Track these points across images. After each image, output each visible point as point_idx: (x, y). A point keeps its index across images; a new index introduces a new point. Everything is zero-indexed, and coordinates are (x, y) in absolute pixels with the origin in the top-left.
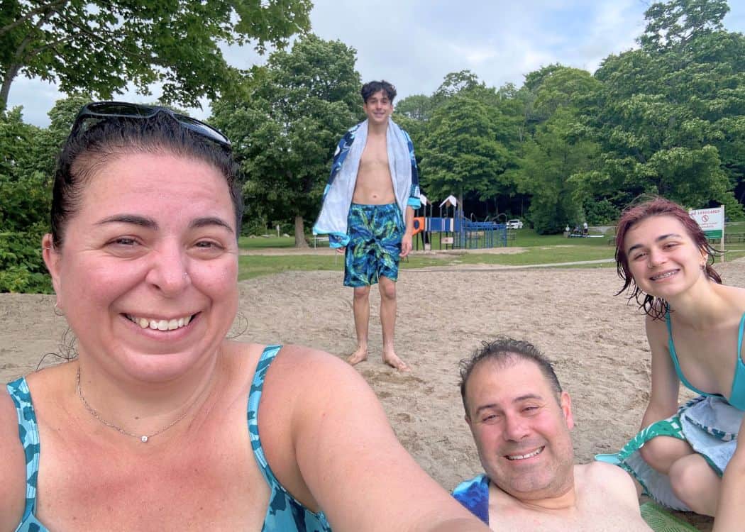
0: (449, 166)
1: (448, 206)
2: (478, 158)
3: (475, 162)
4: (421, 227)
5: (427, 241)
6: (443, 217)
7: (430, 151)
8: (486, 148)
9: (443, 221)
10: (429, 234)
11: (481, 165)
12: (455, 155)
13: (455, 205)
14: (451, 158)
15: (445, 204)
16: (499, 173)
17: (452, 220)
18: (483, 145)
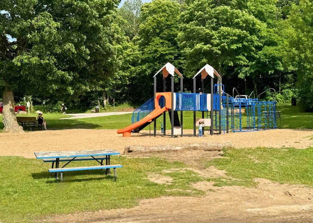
0: (207, 39)
1: (203, 77)
2: (238, 31)
3: (235, 35)
4: (168, 105)
5: (177, 123)
6: (198, 92)
7: (187, 26)
8: (246, 21)
9: (198, 97)
10: (179, 113)
11: (240, 39)
12: (214, 29)
13: (213, 76)
14: (207, 31)
15: (200, 74)
16: (259, 48)
17: (209, 96)
18: (243, 18)
